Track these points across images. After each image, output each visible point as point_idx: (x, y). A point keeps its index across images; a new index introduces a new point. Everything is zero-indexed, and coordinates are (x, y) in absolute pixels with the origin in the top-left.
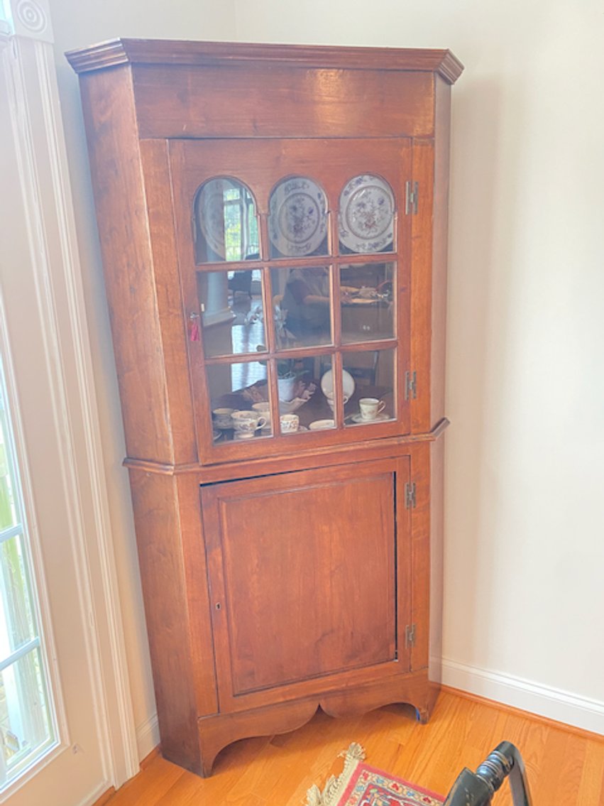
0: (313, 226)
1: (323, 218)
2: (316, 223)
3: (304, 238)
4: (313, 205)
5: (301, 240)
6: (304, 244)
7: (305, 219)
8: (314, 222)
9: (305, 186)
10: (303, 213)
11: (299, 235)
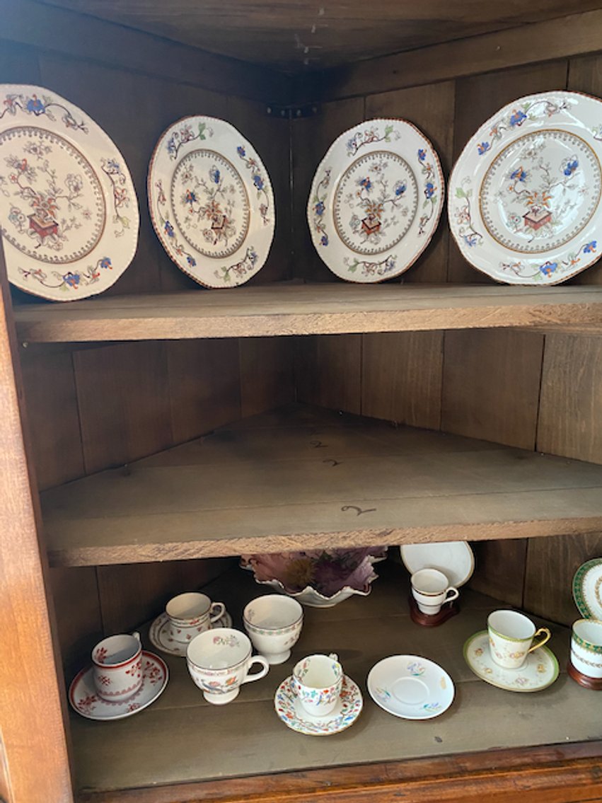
0: (404, 222)
1: (426, 203)
2: (410, 214)
3: (382, 245)
4: (404, 176)
5: (376, 248)
6: (382, 257)
7: (388, 206)
8: (405, 213)
9: (391, 135)
10: (383, 192)
11: (372, 237)
